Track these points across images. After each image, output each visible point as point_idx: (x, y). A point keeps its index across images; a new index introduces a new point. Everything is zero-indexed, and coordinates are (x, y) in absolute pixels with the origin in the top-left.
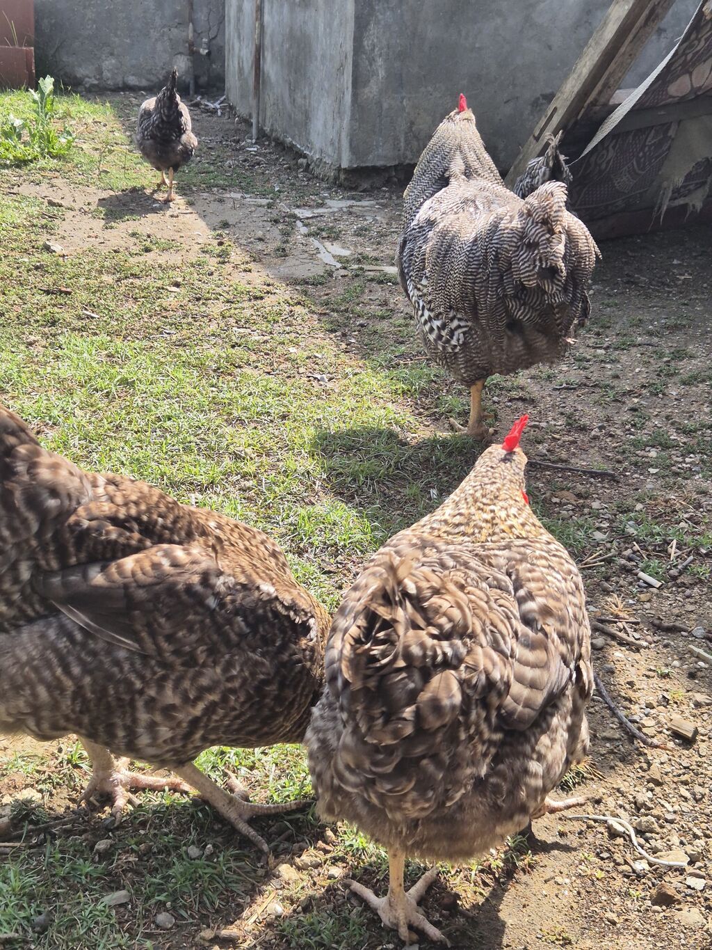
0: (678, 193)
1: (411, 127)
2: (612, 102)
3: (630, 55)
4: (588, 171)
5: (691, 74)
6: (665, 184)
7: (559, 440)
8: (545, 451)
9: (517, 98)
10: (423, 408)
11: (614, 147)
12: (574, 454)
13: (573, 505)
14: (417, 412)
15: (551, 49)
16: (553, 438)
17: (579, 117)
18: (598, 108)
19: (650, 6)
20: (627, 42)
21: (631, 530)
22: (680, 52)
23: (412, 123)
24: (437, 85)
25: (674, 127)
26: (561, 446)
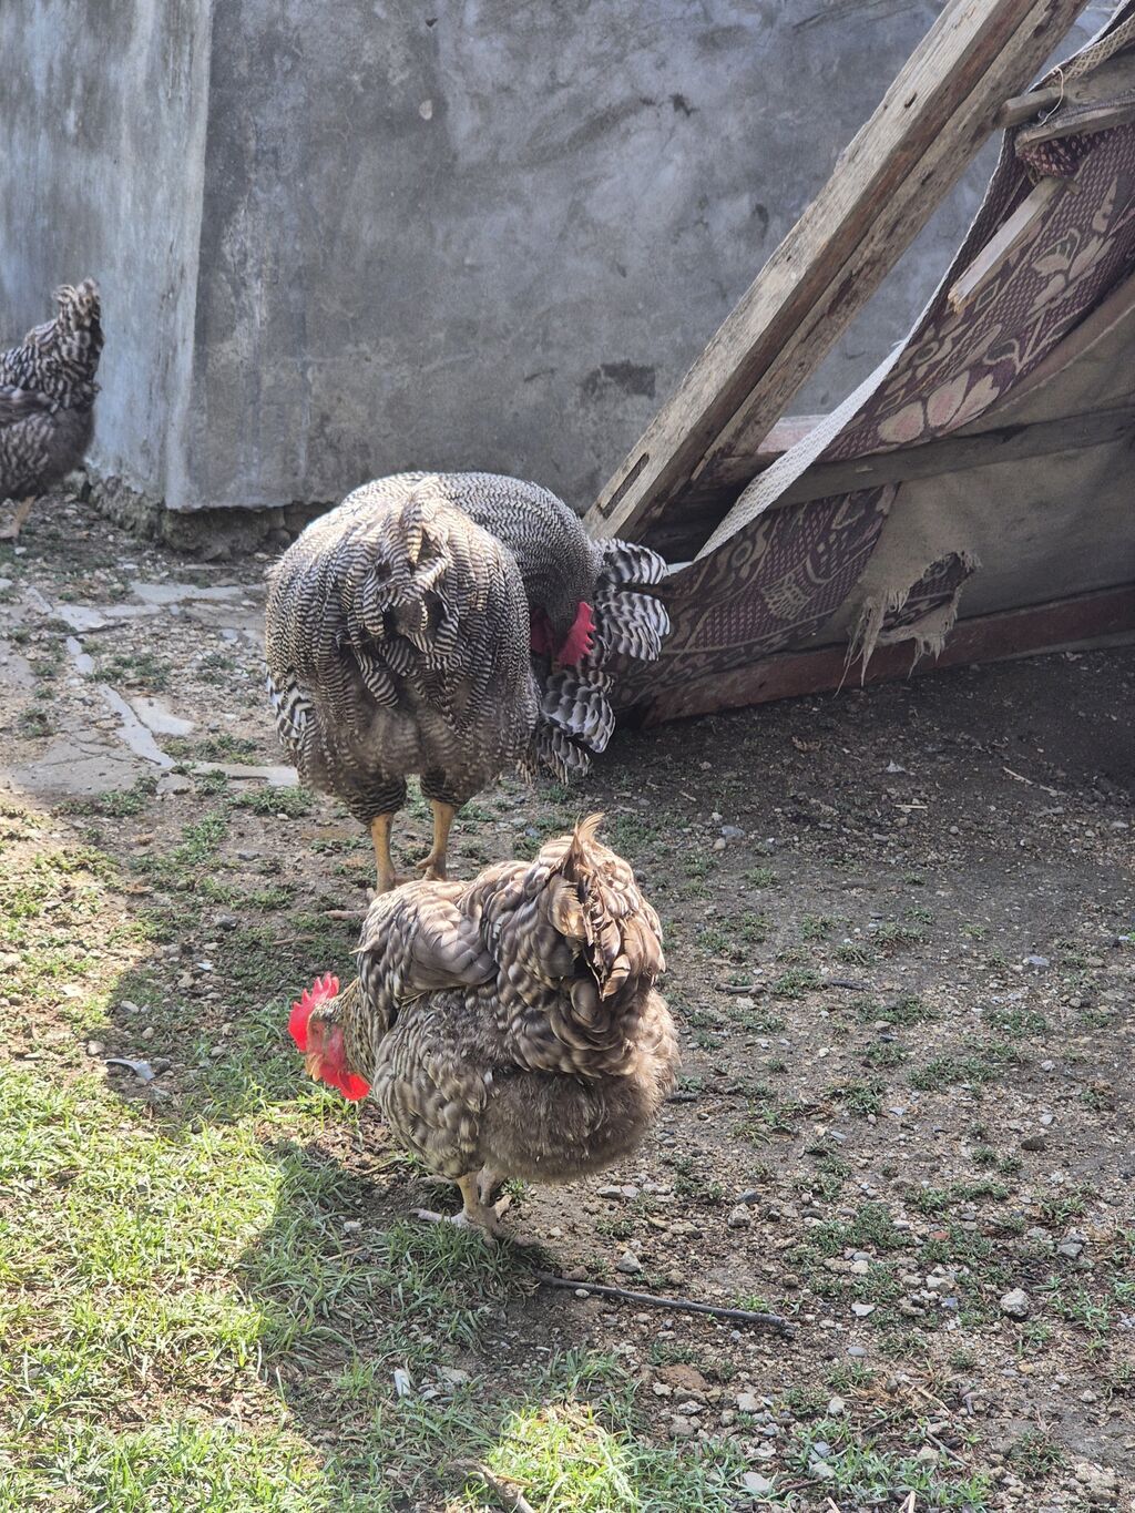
0: (894, 620)
1: (321, 426)
2: (761, 450)
3: (801, 365)
4: (712, 583)
5: (925, 402)
6: (869, 603)
7: (664, 1230)
8: (635, 1263)
9: (552, 371)
10: (370, 1150)
11: (766, 535)
12: (695, 1266)
13: (697, 1400)
15: (624, 275)
16: (652, 1225)
17: (695, 476)
18: (734, 460)
19: (842, 275)
20: (793, 342)
21: (823, 1469)
22: (902, 364)
23: (325, 418)
24: (381, 342)
25: (888, 494)
26: (670, 1246)
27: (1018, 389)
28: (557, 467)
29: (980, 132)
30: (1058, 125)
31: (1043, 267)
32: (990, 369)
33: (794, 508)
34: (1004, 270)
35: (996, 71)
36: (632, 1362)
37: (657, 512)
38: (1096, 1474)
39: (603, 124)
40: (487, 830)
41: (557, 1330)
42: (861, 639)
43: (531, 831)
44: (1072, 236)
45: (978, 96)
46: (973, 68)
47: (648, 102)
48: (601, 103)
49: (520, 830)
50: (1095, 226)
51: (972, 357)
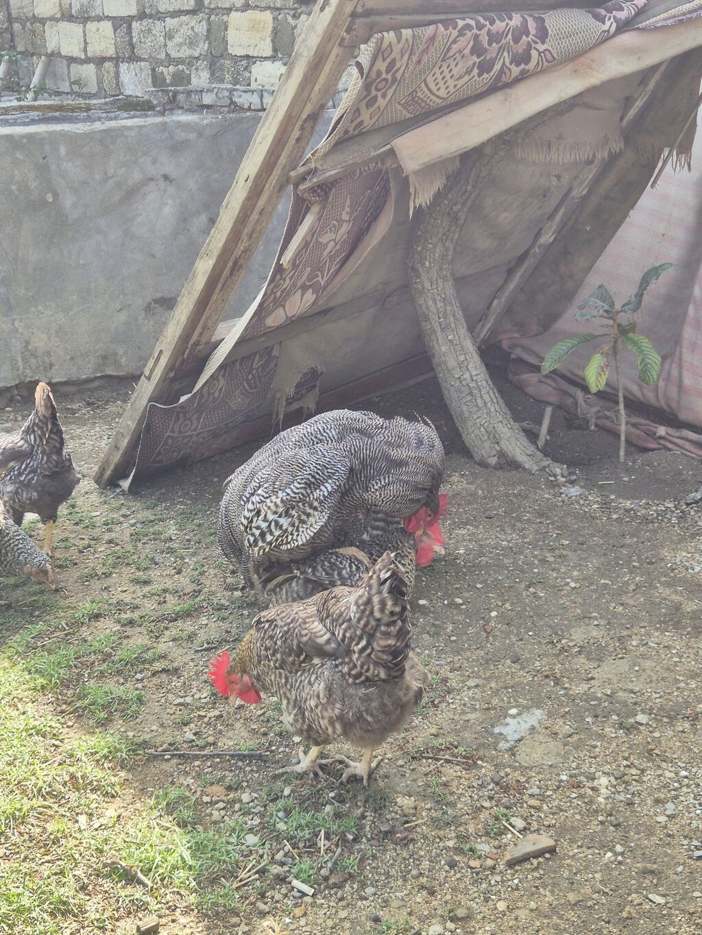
0: (290, 402)
1: (26, 347)
2: (213, 340)
3: (223, 300)
4: (203, 401)
5: (284, 306)
6: (278, 395)
7: (205, 717)
8: (192, 737)
9: (129, 306)
10: (65, 703)
11: (224, 376)
12: (221, 732)
13: (223, 801)
14: (59, 709)
15: (155, 258)
16: (199, 716)
17: (185, 356)
18: (201, 347)
19: (233, 258)
20: (217, 291)
21: (281, 826)
22: (269, 292)
23: (27, 343)
24: (47, 304)
25: (276, 348)
26: (209, 724)
27: (325, 293)
28: (139, 348)
29: (281, 187)
30: (315, 180)
31: (323, 240)
32: (310, 287)
33: (234, 362)
34: (305, 244)
35: (282, 160)
36: (192, 787)
37: (172, 375)
38: (406, 802)
39: (132, 193)
40: (118, 529)
41: (156, 778)
42: (278, 411)
43: (138, 525)
44: (334, 225)
45: (276, 173)
46: (272, 160)
47: (151, 179)
48: (130, 183)
49: (133, 526)
50: (343, 218)
51: (299, 283)
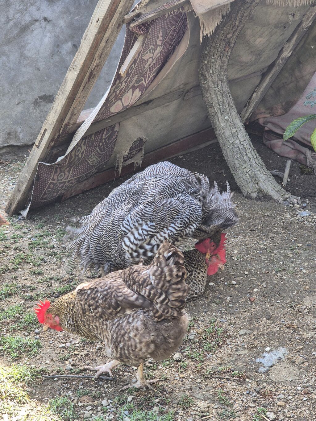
0: (126, 159)
2: (78, 122)
3: (84, 97)
4: (72, 160)
5: (121, 99)
6: (118, 155)
7: (78, 355)
8: (71, 367)
9: (24, 101)
11: (84, 144)
12: (88, 364)
13: (91, 405)
16: (75, 354)
17: (61, 132)
18: (71, 126)
19: (89, 71)
20: (80, 91)
21: (127, 419)
22: (112, 91)
25: (117, 126)
26: (81, 359)
27: (147, 91)
28: (31, 128)
29: (119, 26)
30: (140, 21)
31: (145, 58)
32: (137, 87)
33: (91, 135)
34: (135, 61)
35: (120, 9)
36: (72, 397)
37: (52, 144)
38: (203, 404)
39: (25, 29)
40: (21, 241)
41: (50, 392)
42: (118, 165)
43: (33, 239)
44: (152, 47)
45: (116, 16)
46: (113, 9)
47: (36, 21)
48: (23, 23)
49: (30, 239)
50: (158, 44)
51: (131, 85)
